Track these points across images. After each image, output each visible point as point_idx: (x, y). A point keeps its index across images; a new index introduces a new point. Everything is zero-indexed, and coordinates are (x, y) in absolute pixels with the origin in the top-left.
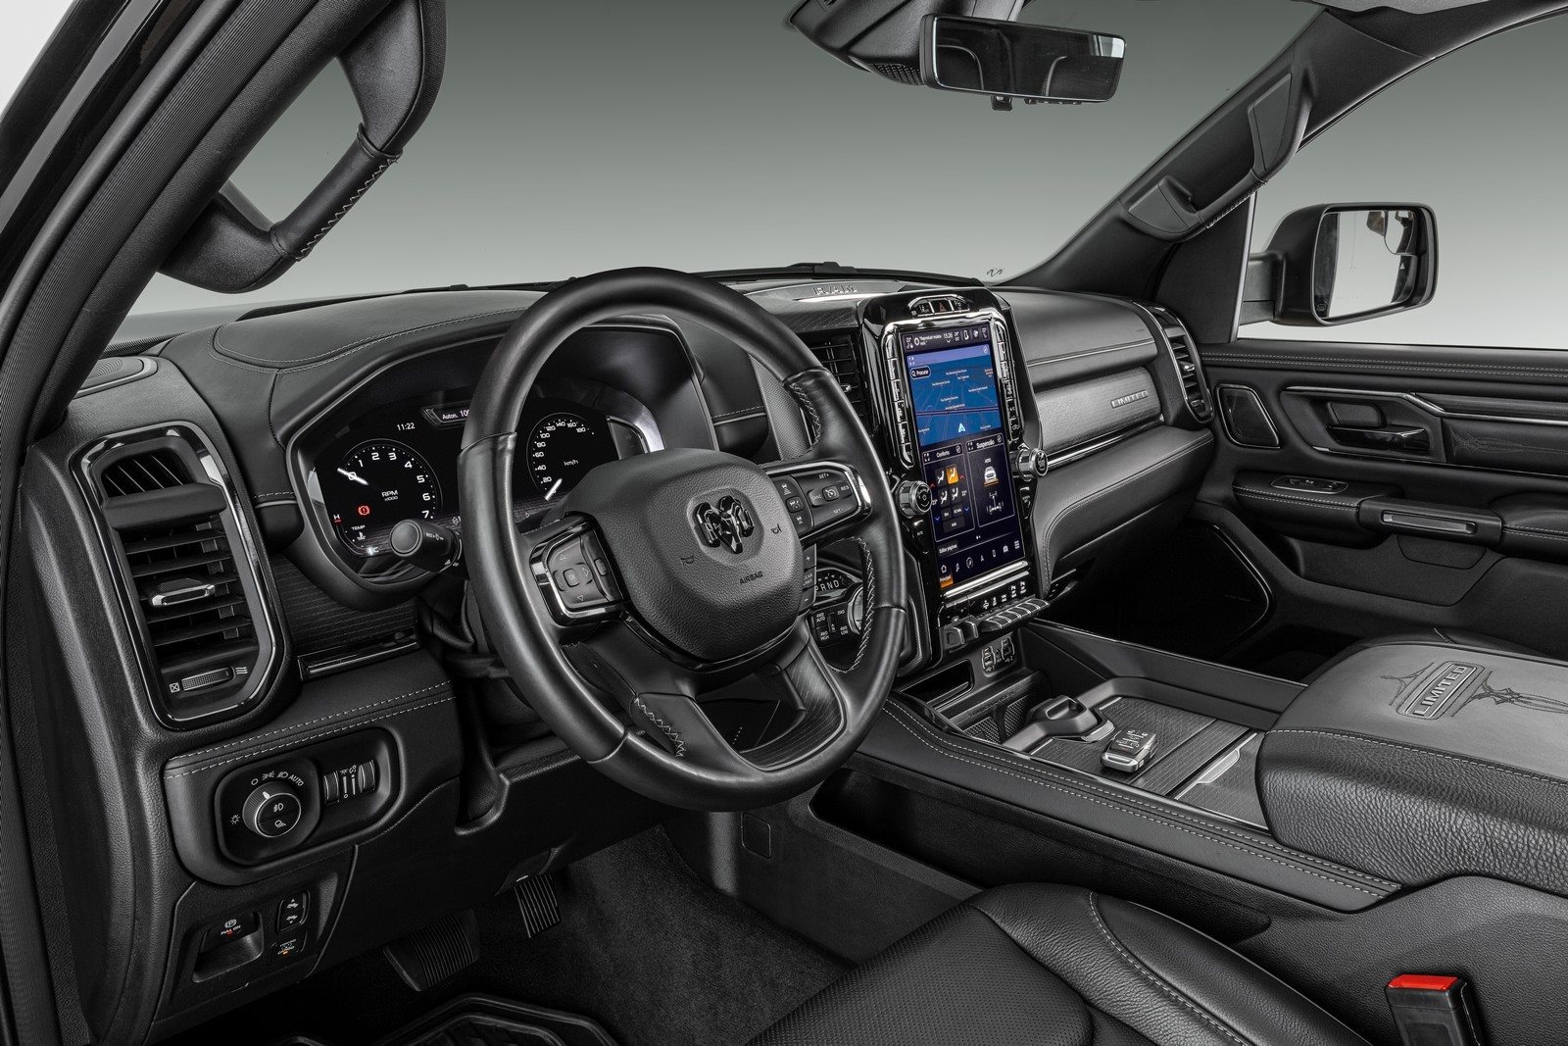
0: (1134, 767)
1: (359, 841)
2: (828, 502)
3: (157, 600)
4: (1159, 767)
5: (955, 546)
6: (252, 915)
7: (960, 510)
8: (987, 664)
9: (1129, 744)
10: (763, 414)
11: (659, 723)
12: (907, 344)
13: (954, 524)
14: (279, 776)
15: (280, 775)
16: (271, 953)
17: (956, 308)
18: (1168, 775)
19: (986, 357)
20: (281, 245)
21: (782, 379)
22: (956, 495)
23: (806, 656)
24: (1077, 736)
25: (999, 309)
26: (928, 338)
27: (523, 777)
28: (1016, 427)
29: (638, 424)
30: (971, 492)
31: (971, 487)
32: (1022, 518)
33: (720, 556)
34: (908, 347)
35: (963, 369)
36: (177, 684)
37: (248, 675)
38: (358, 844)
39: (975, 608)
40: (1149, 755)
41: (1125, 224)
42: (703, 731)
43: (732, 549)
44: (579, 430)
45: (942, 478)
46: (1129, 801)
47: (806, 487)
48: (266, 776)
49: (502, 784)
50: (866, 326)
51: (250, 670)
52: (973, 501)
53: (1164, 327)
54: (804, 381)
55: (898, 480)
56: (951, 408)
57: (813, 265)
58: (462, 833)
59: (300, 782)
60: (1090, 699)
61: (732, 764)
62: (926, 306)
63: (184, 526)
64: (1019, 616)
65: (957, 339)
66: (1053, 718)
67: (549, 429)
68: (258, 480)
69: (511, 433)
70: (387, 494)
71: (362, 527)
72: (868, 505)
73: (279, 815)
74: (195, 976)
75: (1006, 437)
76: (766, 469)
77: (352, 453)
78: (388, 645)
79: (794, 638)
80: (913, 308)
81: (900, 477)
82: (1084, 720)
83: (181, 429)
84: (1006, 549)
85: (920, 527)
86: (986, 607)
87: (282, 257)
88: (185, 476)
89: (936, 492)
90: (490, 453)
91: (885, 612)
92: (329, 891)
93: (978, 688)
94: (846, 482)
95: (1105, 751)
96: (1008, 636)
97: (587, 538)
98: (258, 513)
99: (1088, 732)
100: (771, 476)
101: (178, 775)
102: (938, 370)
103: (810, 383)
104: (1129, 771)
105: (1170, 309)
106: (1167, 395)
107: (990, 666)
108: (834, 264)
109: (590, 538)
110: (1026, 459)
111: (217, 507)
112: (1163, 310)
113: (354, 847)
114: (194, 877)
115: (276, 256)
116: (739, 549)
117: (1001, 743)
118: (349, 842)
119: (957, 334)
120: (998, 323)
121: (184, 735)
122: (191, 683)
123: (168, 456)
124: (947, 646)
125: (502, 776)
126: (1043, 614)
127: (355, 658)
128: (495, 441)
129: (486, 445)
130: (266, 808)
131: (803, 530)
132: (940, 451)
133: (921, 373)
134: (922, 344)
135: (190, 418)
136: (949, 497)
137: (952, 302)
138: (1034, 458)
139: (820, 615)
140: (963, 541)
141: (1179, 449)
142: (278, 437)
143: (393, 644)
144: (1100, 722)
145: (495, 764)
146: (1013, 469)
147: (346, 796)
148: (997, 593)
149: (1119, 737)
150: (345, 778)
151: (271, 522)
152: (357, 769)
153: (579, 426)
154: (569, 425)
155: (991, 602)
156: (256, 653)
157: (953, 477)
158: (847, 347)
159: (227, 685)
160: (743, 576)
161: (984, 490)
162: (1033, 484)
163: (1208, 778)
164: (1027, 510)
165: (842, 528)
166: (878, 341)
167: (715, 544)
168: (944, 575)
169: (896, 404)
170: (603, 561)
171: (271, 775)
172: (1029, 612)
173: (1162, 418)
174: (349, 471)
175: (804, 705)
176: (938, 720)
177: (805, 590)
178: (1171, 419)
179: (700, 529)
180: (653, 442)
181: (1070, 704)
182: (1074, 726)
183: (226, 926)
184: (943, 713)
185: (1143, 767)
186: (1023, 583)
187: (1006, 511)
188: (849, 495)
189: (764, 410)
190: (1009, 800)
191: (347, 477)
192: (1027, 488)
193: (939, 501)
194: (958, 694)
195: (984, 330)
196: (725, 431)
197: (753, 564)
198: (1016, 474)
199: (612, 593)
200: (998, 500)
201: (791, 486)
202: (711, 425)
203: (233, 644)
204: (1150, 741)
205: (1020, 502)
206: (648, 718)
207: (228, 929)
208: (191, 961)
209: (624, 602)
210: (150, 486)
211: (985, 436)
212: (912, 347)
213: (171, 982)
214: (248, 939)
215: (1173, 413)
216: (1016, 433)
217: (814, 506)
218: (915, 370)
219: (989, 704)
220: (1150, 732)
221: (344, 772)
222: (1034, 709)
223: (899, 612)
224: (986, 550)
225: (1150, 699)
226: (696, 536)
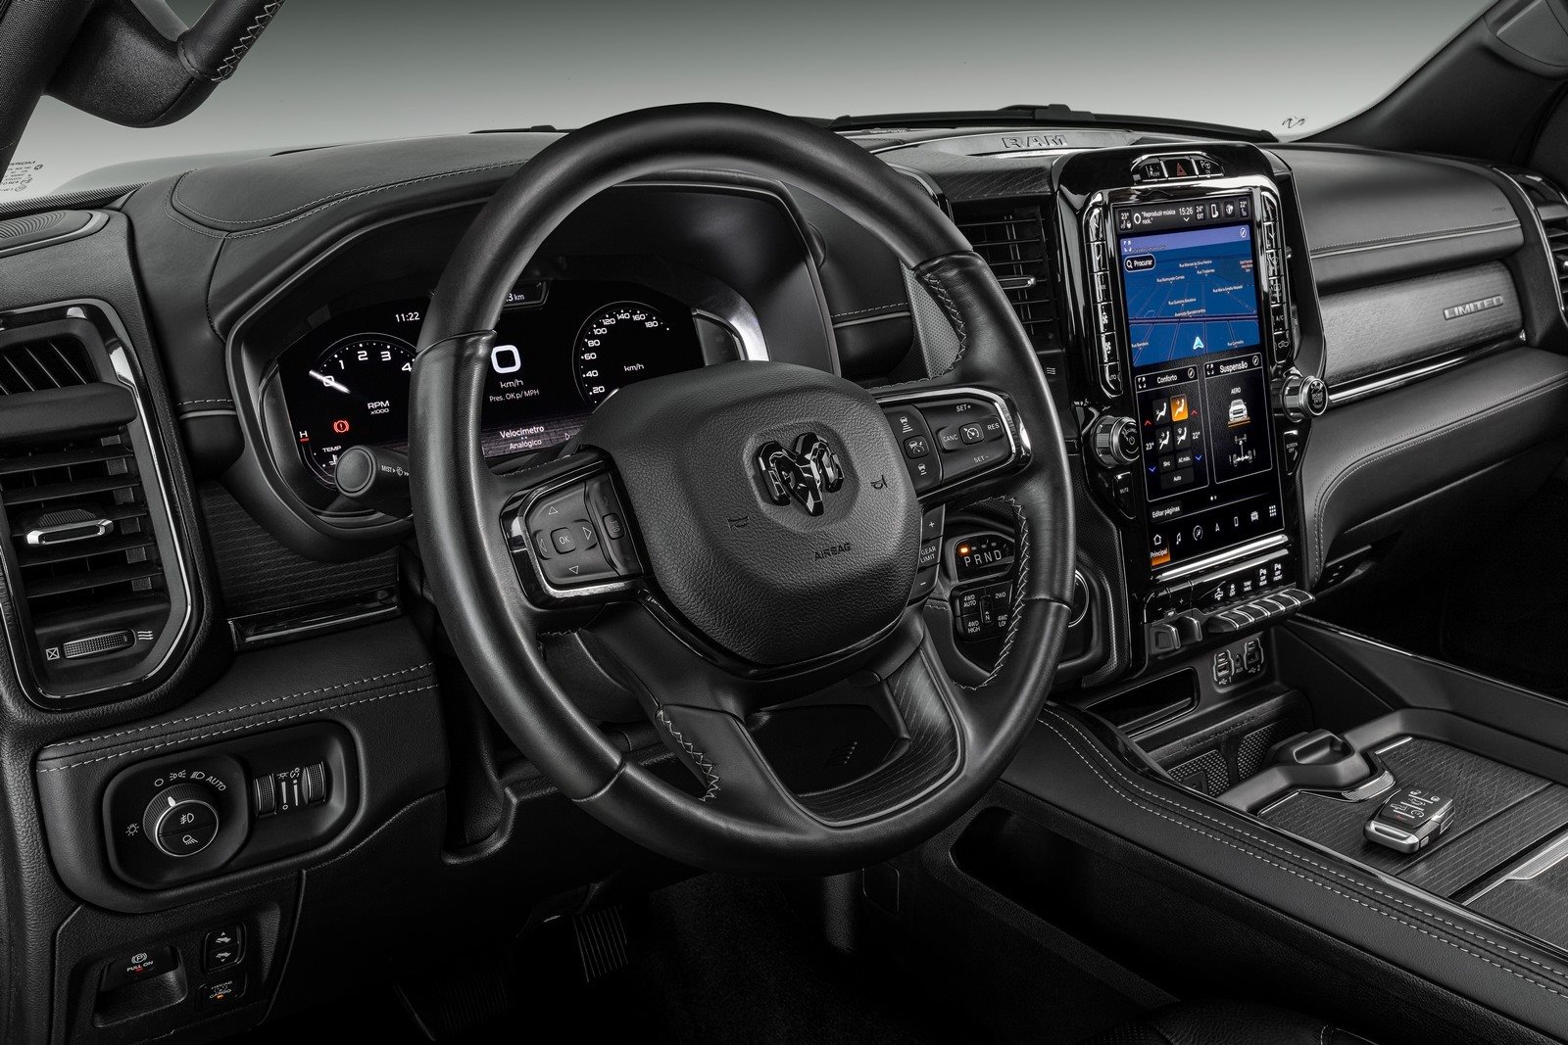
0: (1413, 846)
1: (308, 864)
2: (967, 446)
3: (33, 537)
4: (1451, 849)
5: (1177, 509)
6: (167, 949)
7: (1187, 459)
8: (1220, 674)
9: (1409, 811)
10: (907, 314)
11: (688, 747)
12: (1121, 222)
13: (1177, 479)
14: (192, 777)
15: (195, 775)
16: (199, 998)
17: (1202, 171)
18: (1464, 861)
19: (1243, 243)
20: (191, 62)
21: (913, 265)
22: (1183, 437)
23: (918, 661)
24: (1336, 790)
25: (1270, 175)
26: (1155, 214)
27: (537, 794)
28: (1283, 344)
29: (735, 323)
30: (1207, 432)
31: (1207, 428)
32: (1284, 473)
33: (788, 519)
34: (1123, 226)
35: (1207, 259)
36: (56, 649)
37: (152, 644)
38: (306, 869)
39: (1200, 596)
40: (1438, 829)
41: (1487, 51)
42: (747, 763)
43: (807, 509)
44: (649, 325)
45: (1163, 413)
46: (1393, 901)
47: (936, 422)
48: (174, 776)
49: (508, 801)
50: (1063, 195)
51: (157, 636)
52: (1209, 448)
53: (1537, 204)
54: (944, 271)
55: (1096, 414)
56: (1184, 314)
57: (1033, 108)
58: (453, 861)
59: (221, 786)
60: (1362, 738)
61: (785, 816)
62: (1157, 167)
63: (86, 439)
64: (1267, 614)
65: (1200, 216)
66: (1305, 761)
67: (607, 322)
68: (185, 380)
69: (486, 333)
70: (374, 405)
71: (337, 448)
72: (1027, 450)
73: (188, 829)
74: (98, 1019)
75: (1268, 360)
76: (879, 396)
77: (332, 351)
78: (371, 605)
79: (901, 635)
80: (1137, 171)
81: (1099, 410)
82: (1349, 767)
83: (88, 309)
84: (1255, 516)
85: (1124, 482)
86: (1218, 596)
87: (192, 79)
88: (90, 372)
89: (1151, 432)
90: (452, 360)
91: (1039, 607)
92: (271, 924)
93: (1206, 707)
94: (996, 418)
95: (1372, 818)
96: (1257, 637)
97: (596, 485)
98: (182, 428)
99: (1353, 786)
100: (883, 405)
101: (55, 767)
102: (1167, 261)
103: (952, 274)
104: (1405, 851)
105: (1549, 178)
106: (1533, 301)
107: (1226, 677)
108: (1064, 108)
109: (601, 485)
110: (1295, 391)
111: (124, 417)
112: (1538, 179)
113: (301, 873)
114: (78, 900)
115: (185, 77)
116: (819, 509)
117: (1216, 796)
118: (293, 866)
119: (1200, 209)
120: (1267, 194)
121: (60, 717)
122: (75, 649)
123: (72, 345)
124: (1155, 651)
125: (508, 791)
126: (1306, 608)
127: (331, 619)
128: (461, 344)
129: (449, 347)
130: (169, 820)
131: (924, 484)
132: (1163, 375)
133: (1141, 264)
134: (1145, 222)
135: (105, 295)
136: (1173, 439)
137: (1197, 162)
138: (1306, 390)
139: (969, 598)
140: (1187, 504)
141: (1546, 381)
142: (216, 325)
143: (377, 604)
144: (1374, 771)
145: (500, 775)
146: (1274, 405)
147: (285, 807)
148: (1237, 579)
149: (1396, 800)
150: (284, 784)
151: (199, 438)
152: (301, 772)
153: (649, 319)
154: (635, 318)
155: (1226, 589)
156: (166, 614)
157: (1180, 412)
158: (1034, 223)
159: (124, 653)
160: (820, 550)
161: (1227, 434)
162: (1305, 426)
163: (1525, 872)
164: (1294, 465)
165: (985, 484)
166: (1079, 218)
167: (783, 502)
168: (1158, 548)
169: (1099, 306)
170: (615, 517)
171: (182, 774)
172: (1283, 608)
173: (1523, 336)
174: (325, 374)
175: (909, 733)
176: (1132, 755)
177: (922, 569)
178: (1538, 338)
179: (762, 479)
180: (754, 345)
181: (1331, 742)
182: (1334, 775)
183: (133, 961)
184: (1137, 743)
185: (1428, 847)
186: (1279, 566)
187: (1260, 462)
188: (1000, 435)
189: (909, 308)
190: (1219, 878)
191: (321, 383)
192: (1295, 432)
193: (1157, 445)
194: (1173, 715)
195: (1243, 204)
196: (849, 335)
197: (834, 530)
198: (1279, 410)
199: (625, 563)
200: (1247, 447)
201: (912, 421)
202: (830, 327)
203: (143, 598)
204: (1442, 810)
205: (1282, 450)
206: (675, 739)
207: (137, 964)
208: (87, 1003)
209: (643, 576)
210: (43, 384)
211: (1234, 356)
212: (1129, 226)
213: (63, 1027)
214: (171, 976)
215: (1540, 329)
216: (1284, 353)
217: (945, 451)
218: (1132, 260)
219: (1216, 732)
220: (1444, 797)
221: (282, 775)
222: (1277, 746)
223: (1059, 609)
224: (1225, 516)
225: (1455, 743)
226: (754, 488)
